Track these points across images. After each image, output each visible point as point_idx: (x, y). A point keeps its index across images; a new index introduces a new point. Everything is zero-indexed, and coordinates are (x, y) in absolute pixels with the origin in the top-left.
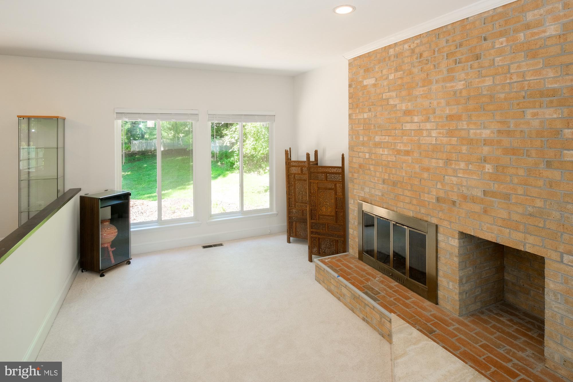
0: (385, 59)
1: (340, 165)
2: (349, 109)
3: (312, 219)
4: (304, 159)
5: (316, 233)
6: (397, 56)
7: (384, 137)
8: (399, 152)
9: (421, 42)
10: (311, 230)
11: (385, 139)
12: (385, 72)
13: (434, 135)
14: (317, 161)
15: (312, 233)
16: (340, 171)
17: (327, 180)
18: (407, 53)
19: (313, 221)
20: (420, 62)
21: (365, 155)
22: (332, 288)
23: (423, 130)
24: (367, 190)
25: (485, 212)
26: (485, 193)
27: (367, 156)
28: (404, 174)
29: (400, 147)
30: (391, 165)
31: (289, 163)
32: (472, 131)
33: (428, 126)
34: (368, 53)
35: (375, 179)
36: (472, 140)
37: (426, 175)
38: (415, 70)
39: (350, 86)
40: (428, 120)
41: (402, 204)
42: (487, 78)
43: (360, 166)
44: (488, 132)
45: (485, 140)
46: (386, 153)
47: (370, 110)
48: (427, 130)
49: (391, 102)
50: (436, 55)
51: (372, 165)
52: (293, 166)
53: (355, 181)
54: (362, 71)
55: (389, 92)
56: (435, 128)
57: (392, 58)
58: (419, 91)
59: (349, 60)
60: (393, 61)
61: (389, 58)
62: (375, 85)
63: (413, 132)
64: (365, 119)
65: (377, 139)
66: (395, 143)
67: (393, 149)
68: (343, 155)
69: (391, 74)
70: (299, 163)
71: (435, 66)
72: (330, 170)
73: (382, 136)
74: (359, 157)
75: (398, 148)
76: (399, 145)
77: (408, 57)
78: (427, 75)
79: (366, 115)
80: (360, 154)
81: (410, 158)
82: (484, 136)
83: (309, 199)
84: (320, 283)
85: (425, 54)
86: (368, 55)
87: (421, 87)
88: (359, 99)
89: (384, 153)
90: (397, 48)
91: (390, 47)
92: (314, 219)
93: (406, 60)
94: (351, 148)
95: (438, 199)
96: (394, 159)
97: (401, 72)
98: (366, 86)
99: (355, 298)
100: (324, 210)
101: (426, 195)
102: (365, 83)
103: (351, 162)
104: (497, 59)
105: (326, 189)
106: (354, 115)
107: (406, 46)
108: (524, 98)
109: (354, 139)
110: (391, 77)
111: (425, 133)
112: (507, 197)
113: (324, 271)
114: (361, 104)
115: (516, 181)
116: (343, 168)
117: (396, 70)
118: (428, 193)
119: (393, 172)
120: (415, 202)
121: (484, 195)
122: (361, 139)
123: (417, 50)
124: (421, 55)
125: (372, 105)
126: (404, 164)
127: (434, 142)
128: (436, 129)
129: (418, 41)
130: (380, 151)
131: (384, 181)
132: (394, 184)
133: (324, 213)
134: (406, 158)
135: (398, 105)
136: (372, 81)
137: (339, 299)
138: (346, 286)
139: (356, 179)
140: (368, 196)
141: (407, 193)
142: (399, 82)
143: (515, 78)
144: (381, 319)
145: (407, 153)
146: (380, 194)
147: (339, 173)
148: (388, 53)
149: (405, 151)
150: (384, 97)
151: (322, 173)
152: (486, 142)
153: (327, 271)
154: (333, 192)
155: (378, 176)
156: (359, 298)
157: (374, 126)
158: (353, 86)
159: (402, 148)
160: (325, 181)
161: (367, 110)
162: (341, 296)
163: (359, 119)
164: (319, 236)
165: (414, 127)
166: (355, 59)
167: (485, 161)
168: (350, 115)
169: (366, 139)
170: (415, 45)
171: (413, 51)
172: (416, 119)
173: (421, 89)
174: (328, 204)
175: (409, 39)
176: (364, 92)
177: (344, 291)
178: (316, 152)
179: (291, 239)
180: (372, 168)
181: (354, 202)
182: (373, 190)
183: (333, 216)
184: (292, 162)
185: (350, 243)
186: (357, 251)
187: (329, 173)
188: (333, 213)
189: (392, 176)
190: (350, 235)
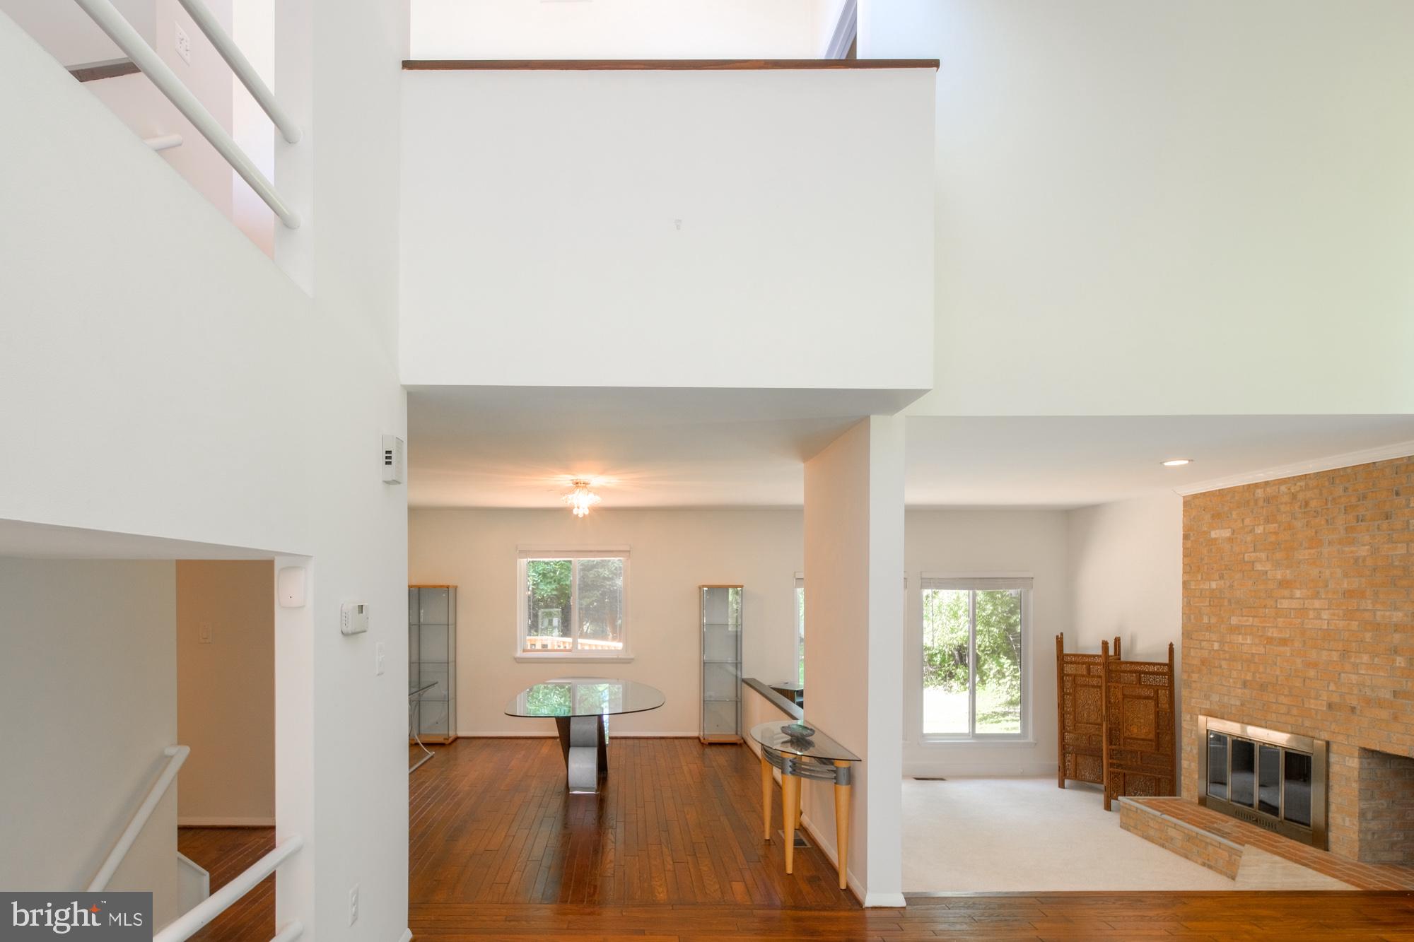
0: (1248, 502)
1: (1166, 660)
2: (1184, 573)
3: (1111, 744)
4: (1100, 652)
5: (1119, 766)
6: (1268, 500)
7: (1245, 618)
8: (1270, 640)
9: (1307, 485)
10: (1110, 761)
11: (1247, 620)
12: (1247, 521)
13: (1325, 617)
14: (1119, 654)
15: (1111, 765)
16: (1166, 669)
17: (1140, 683)
18: (1286, 499)
19: (1113, 747)
20: (1305, 513)
21: (1213, 645)
22: (1152, 832)
23: (1310, 609)
24: (1215, 698)
25: (1395, 718)
27: (1216, 646)
28: (1278, 672)
29: (1273, 633)
30: (1256, 660)
31: (1062, 658)
33: (1317, 604)
34: (1219, 490)
35: (1229, 681)
37: (1312, 673)
38: (1298, 524)
39: (1186, 537)
40: (1316, 596)
41: (1274, 715)
43: (1203, 662)
45: (1395, 625)
46: (1249, 642)
47: (1221, 577)
48: (1315, 609)
49: (1259, 567)
50: (1330, 506)
51: (1225, 659)
52: (1067, 663)
53: (1194, 685)
54: (1207, 517)
55: (1254, 551)
56: (1327, 607)
57: (1261, 503)
58: (1303, 554)
59: (1184, 497)
60: (1263, 507)
61: (1256, 501)
62: (1230, 540)
63: (1292, 611)
64: (1212, 591)
65: (1234, 620)
66: (1264, 627)
67: (1262, 636)
68: (1171, 645)
69: (1259, 525)
70: (1084, 660)
71: (1327, 521)
72: (1146, 669)
73: (1242, 616)
74: (1201, 649)
75: (1270, 634)
76: (1271, 630)
77: (1286, 504)
78: (1316, 532)
79: (1214, 585)
80: (1204, 644)
81: (1288, 649)
82: (1394, 619)
83: (1106, 712)
84: (1128, 830)
85: (1313, 504)
86: (1221, 493)
87: (1305, 548)
88: (1202, 559)
89: (1246, 642)
90: (1268, 489)
91: (1257, 485)
92: (1115, 745)
93: (1283, 508)
94: (1187, 634)
95: (1330, 706)
96: (1262, 650)
97: (1276, 525)
98: (1216, 539)
99: (1190, 838)
100: (1135, 731)
101: (1312, 701)
102: (1214, 534)
103: (1185, 656)
105: (1139, 697)
106: (1193, 583)
107: (1283, 488)
109: (1193, 620)
110: (1259, 530)
111: (1311, 615)
113: (1137, 812)
114: (1206, 567)
116: (1171, 665)
117: (1267, 521)
118: (1316, 699)
119: (1261, 669)
120: (1295, 711)
121: (1394, 696)
122: (1206, 620)
123: (1301, 496)
124: (1307, 504)
125: (1226, 569)
126: (1279, 658)
127: (1325, 627)
128: (1328, 609)
129: (1302, 483)
130: (1240, 639)
131: (1245, 684)
132: (1263, 687)
133: (1134, 736)
134: (1282, 649)
135: (1269, 572)
136: (1226, 533)
137: (1163, 846)
138: (1175, 826)
139: (1195, 682)
140: (1217, 708)
141: (1282, 699)
142: (1272, 538)
144: (1230, 856)
145: (1284, 642)
146: (1238, 703)
147: (1163, 673)
148: (1254, 495)
149: (1281, 639)
150: (1246, 559)
151: (1131, 672)
152: (1398, 628)
153: (1142, 810)
154: (1151, 703)
155: (1235, 676)
156: (1197, 837)
157: (1229, 601)
158: (1192, 538)
159: (1275, 635)
160: (1138, 685)
161: (1216, 576)
162: (1167, 842)
163: (1202, 590)
164: (1125, 770)
165: (1295, 604)
166: (1195, 497)
168: (1185, 583)
169: (1213, 620)
170: (1298, 489)
171: (1294, 496)
172: (1298, 594)
173: (1307, 552)
174: (1142, 721)
175: (1289, 478)
176: (1211, 550)
177: (1172, 832)
178: (1117, 641)
179: (1067, 782)
180: (1224, 664)
181: (1191, 718)
182: (1226, 698)
183: (1151, 740)
184: (1067, 655)
185: (1183, 782)
186: (1197, 794)
187: (1145, 673)
188: (1152, 736)
189: (1258, 675)
190: (1183, 772)
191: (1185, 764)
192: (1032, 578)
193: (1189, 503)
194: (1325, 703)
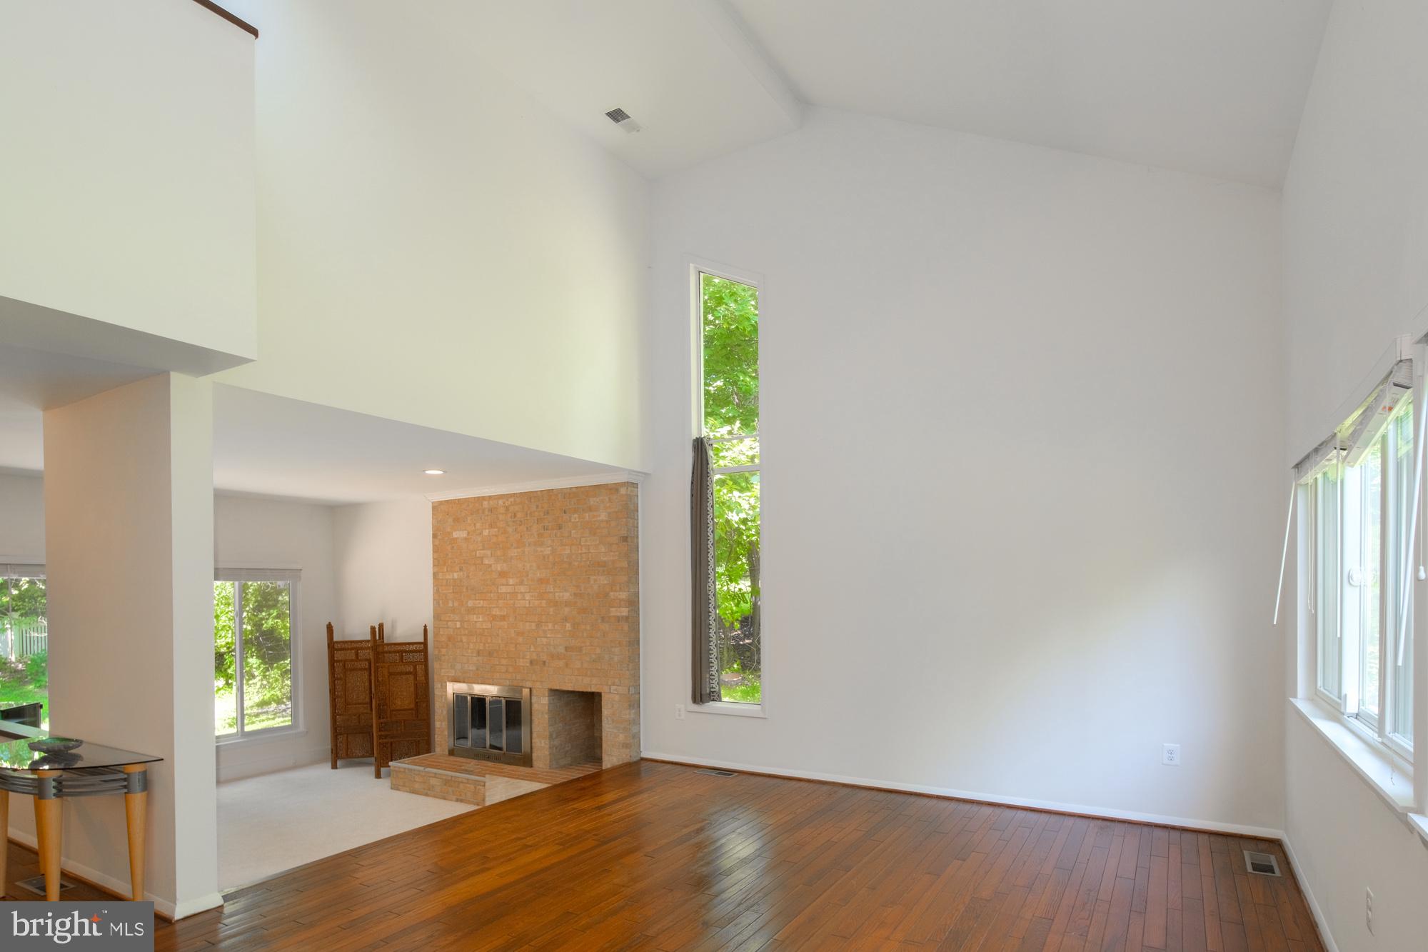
0: (478, 510)
1: (422, 640)
2: (434, 566)
3: (380, 717)
4: (368, 637)
5: (386, 737)
6: (491, 510)
7: (478, 601)
8: (494, 618)
9: (515, 501)
10: (380, 733)
11: (479, 603)
12: (478, 525)
13: (527, 598)
14: (383, 638)
15: (380, 737)
16: (422, 647)
17: (402, 662)
18: (502, 510)
19: (382, 720)
20: (514, 522)
21: (456, 624)
22: (417, 786)
23: (517, 593)
24: (458, 666)
25: (567, 665)
26: (567, 649)
27: (458, 625)
28: (500, 642)
29: (496, 612)
30: (486, 634)
31: (332, 646)
32: (557, 594)
33: (522, 589)
34: (458, 500)
35: (468, 652)
36: (557, 602)
37: (520, 639)
38: (510, 530)
39: (435, 536)
40: (521, 583)
41: (498, 674)
42: (567, 547)
43: (449, 638)
44: (568, 594)
45: (566, 602)
46: (480, 620)
47: (461, 569)
48: (521, 593)
49: (486, 561)
50: (528, 518)
51: (465, 635)
52: (337, 650)
53: (443, 658)
54: (450, 520)
55: (483, 550)
56: (528, 591)
57: (487, 513)
58: (514, 552)
59: (433, 503)
60: (488, 515)
61: (484, 510)
62: (466, 539)
63: (508, 595)
64: (455, 580)
65: (470, 603)
66: (490, 608)
67: (488, 615)
68: (425, 626)
69: (485, 529)
70: (354, 646)
71: (527, 528)
72: (406, 648)
73: (476, 600)
74: (448, 628)
75: (494, 613)
76: (495, 609)
77: (502, 514)
78: (521, 536)
79: (456, 575)
80: (449, 623)
81: (505, 623)
82: (565, 598)
83: (375, 690)
84: (399, 790)
85: (519, 515)
86: (459, 502)
87: (515, 548)
88: (447, 555)
89: (478, 619)
90: (491, 502)
91: (484, 498)
92: (383, 718)
93: (501, 517)
94: (437, 617)
95: (531, 662)
96: (489, 626)
97: (496, 530)
98: (457, 539)
99: (447, 782)
100: (399, 703)
101: (521, 660)
102: (455, 535)
103: (436, 635)
104: (573, 532)
105: (401, 674)
106: (441, 574)
107: (501, 502)
108: (589, 566)
109: (441, 605)
110: (486, 533)
111: (520, 597)
112: (580, 649)
113: (404, 772)
114: (450, 561)
115: (585, 634)
116: (425, 644)
117: (491, 526)
118: (523, 658)
119: (489, 641)
120: (511, 669)
121: (566, 650)
122: (450, 605)
123: (511, 509)
124: (515, 516)
125: (464, 563)
126: (500, 630)
127: (528, 606)
128: (529, 592)
129: (512, 500)
130: (474, 618)
131: (479, 653)
132: (490, 654)
133: (398, 708)
134: (502, 623)
135: (493, 566)
136: (463, 534)
138: (435, 775)
139: (444, 655)
140: (460, 674)
141: (504, 662)
142: (494, 540)
143: (584, 551)
145: (503, 618)
146: (474, 668)
147: (420, 651)
148: (482, 505)
149: (501, 616)
150: (478, 555)
151: (395, 652)
152: (567, 604)
153: (408, 770)
154: (411, 677)
155: (472, 647)
156: (450, 779)
157: (467, 588)
158: (439, 537)
159: (498, 613)
160: (401, 663)
161: (457, 568)
162: (430, 790)
163: (447, 580)
164: (392, 740)
165: (509, 589)
166: (441, 503)
167: (566, 620)
168: (435, 575)
169: (456, 604)
170: (509, 503)
171: (507, 509)
172: (511, 581)
173: (515, 550)
174: (405, 694)
175: (504, 495)
176: (453, 547)
177: (432, 781)
178: (381, 626)
179: (339, 763)
180: (464, 639)
181: (442, 685)
182: (466, 665)
183: (412, 709)
184: (337, 642)
185: (436, 740)
186: (447, 747)
187: (406, 652)
188: (412, 706)
189: (487, 645)
190: (437, 730)
191: (437, 724)
192: (301, 570)
193: (436, 507)
194: (528, 661)
